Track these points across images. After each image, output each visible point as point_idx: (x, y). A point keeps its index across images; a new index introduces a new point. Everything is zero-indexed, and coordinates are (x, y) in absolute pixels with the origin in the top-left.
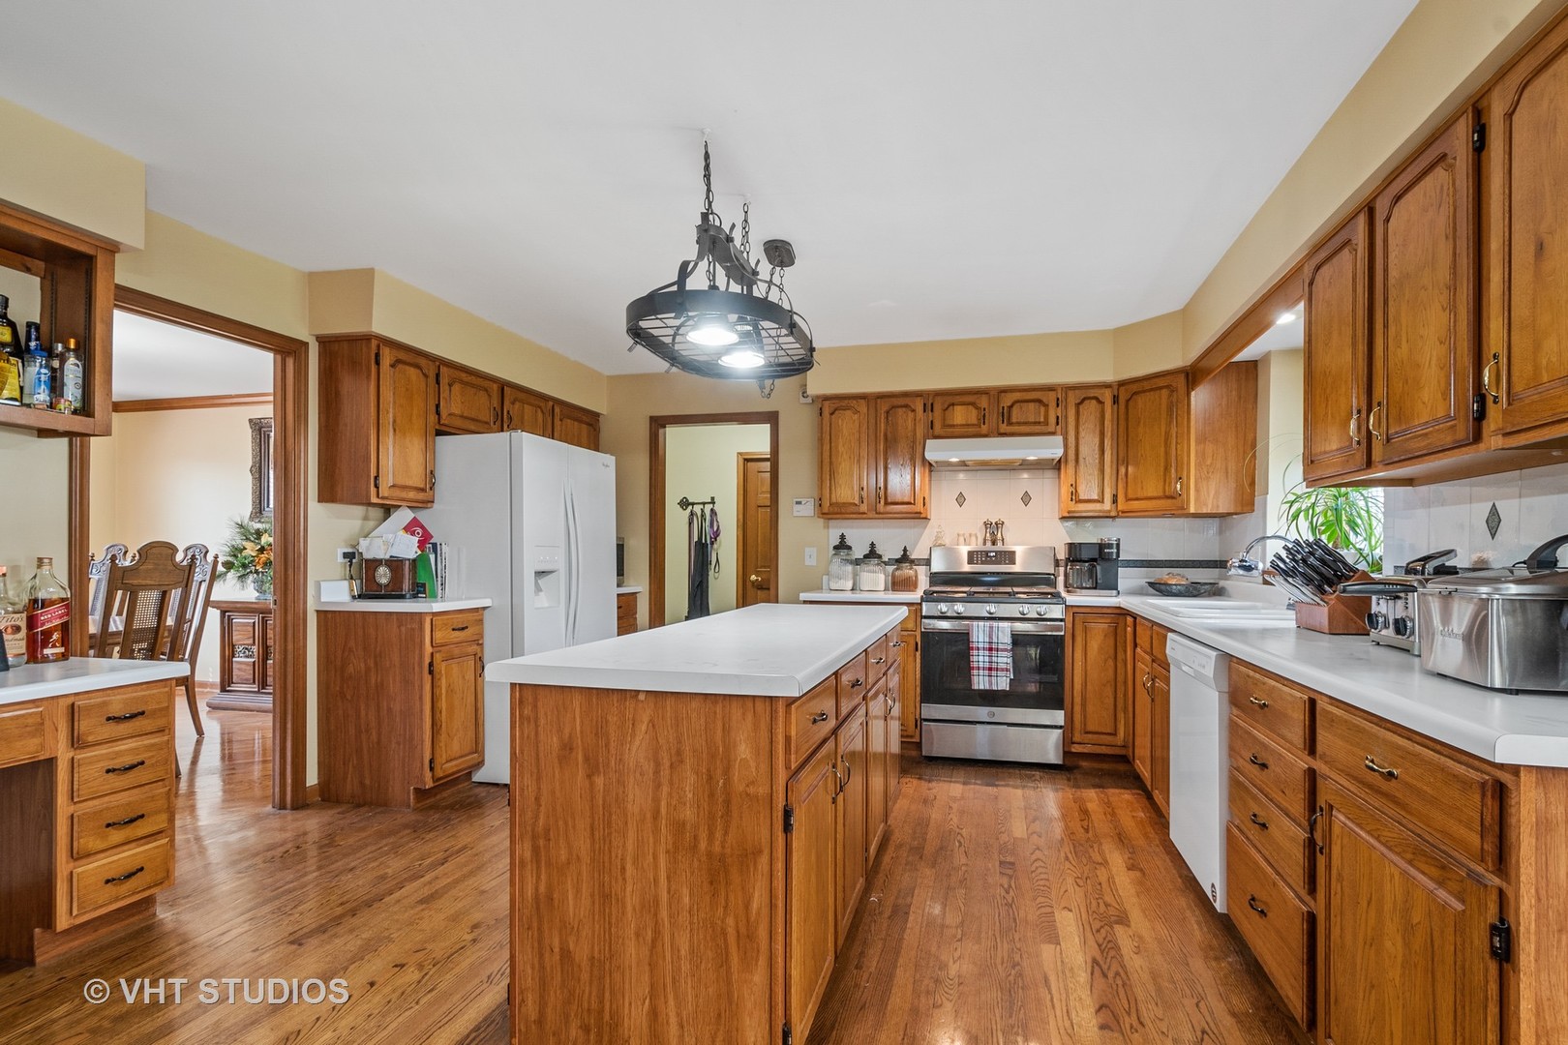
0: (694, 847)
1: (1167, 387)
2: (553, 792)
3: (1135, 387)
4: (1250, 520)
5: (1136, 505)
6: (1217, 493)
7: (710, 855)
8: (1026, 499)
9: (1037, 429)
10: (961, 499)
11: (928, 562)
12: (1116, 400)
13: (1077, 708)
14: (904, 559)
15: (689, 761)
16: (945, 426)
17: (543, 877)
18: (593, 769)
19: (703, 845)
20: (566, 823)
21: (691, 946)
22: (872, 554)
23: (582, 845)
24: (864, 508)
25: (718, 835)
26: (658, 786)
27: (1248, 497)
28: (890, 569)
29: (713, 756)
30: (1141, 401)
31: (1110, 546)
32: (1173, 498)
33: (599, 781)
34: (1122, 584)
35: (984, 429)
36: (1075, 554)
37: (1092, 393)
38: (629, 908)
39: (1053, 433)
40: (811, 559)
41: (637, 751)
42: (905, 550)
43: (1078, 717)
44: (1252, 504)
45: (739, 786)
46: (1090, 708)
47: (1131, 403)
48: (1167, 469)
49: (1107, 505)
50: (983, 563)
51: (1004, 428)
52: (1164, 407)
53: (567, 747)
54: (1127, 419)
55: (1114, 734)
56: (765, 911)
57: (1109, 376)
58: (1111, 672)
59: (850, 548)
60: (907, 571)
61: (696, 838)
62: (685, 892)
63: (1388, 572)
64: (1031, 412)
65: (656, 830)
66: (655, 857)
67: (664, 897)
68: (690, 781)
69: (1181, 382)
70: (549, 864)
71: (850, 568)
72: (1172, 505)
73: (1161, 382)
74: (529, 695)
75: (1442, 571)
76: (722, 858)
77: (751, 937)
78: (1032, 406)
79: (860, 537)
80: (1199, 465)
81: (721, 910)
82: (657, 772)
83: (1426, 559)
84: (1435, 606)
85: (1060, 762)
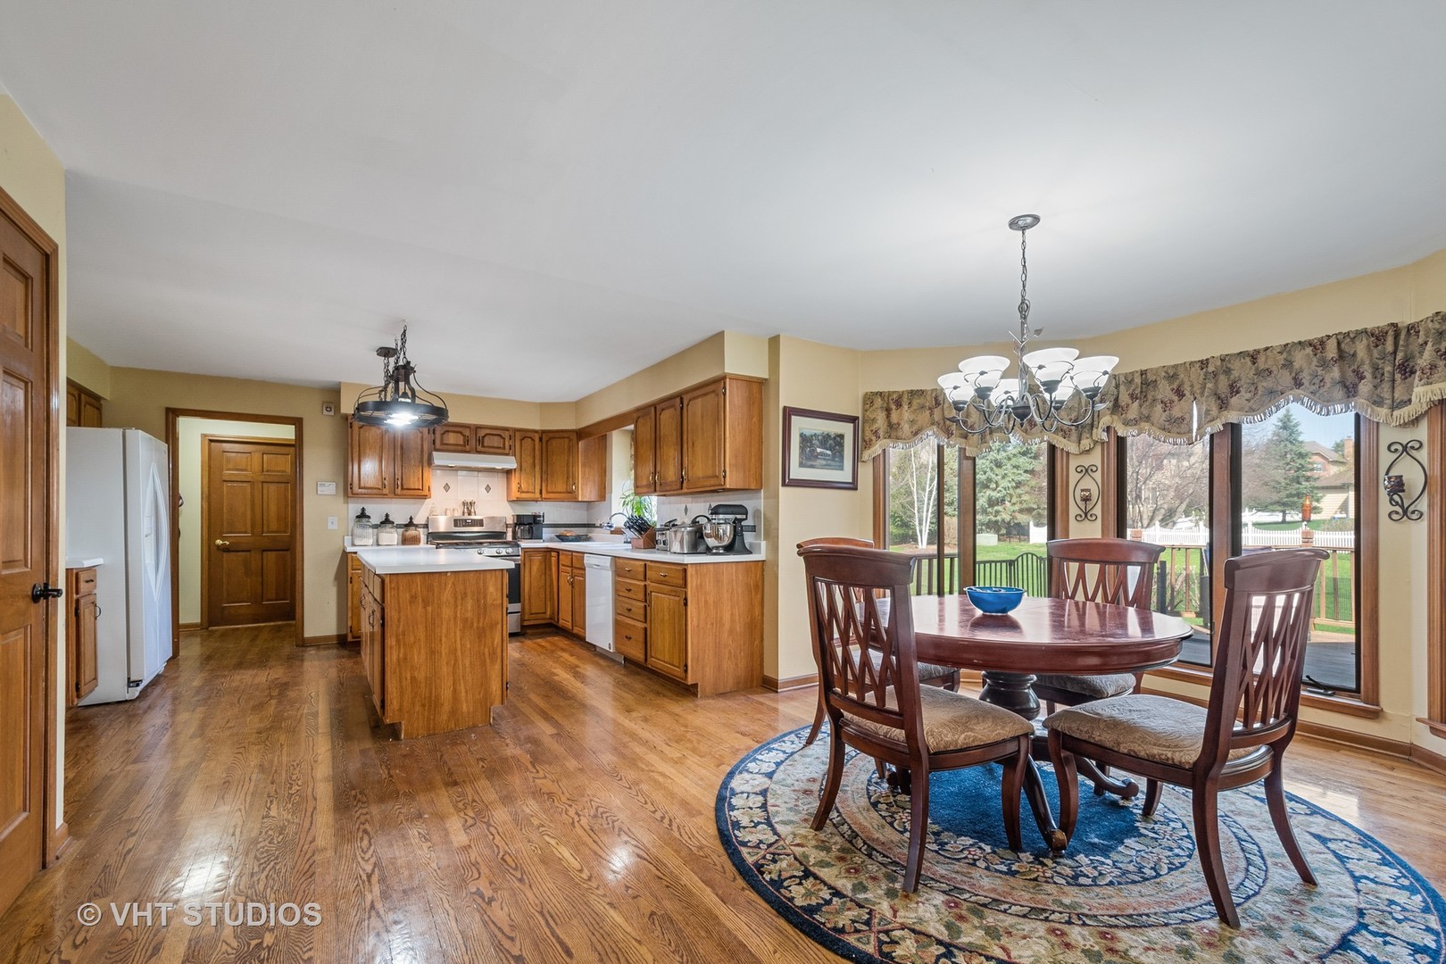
0: (472, 627)
1: (568, 438)
2: (407, 616)
3: (551, 435)
4: (602, 504)
5: (552, 495)
6: (590, 491)
7: (478, 628)
8: (488, 489)
9: (499, 451)
10: (447, 487)
11: (426, 526)
12: (541, 439)
13: (527, 602)
14: (410, 524)
15: (469, 595)
16: (442, 444)
17: (402, 651)
18: (426, 604)
19: (475, 625)
20: (413, 627)
21: (470, 661)
22: (387, 521)
23: (421, 634)
24: (386, 491)
25: (481, 620)
26: (456, 607)
27: (603, 494)
28: (401, 531)
29: (479, 593)
30: (555, 443)
31: (540, 516)
32: (570, 493)
33: (430, 609)
34: (544, 536)
35: (468, 448)
36: (520, 521)
37: (529, 434)
38: (444, 654)
39: (507, 454)
40: (334, 524)
41: (447, 595)
42: (411, 518)
43: (527, 607)
44: (605, 497)
45: (489, 601)
46: (533, 601)
47: (549, 443)
48: (568, 478)
49: (538, 495)
50: (463, 526)
51: (480, 448)
52: (566, 447)
53: (413, 598)
54: (547, 451)
55: (545, 613)
56: (500, 644)
57: (537, 427)
58: (543, 581)
59: (369, 517)
60: (412, 532)
61: (472, 623)
62: (468, 643)
63: (658, 527)
64: (496, 442)
65: (455, 623)
66: (455, 633)
67: (459, 647)
68: (470, 603)
69: (574, 437)
70: (404, 645)
71: (371, 530)
72: (571, 496)
73: (565, 435)
74: (394, 578)
75: (674, 525)
76: (483, 628)
77: (494, 653)
78: (496, 438)
79: (376, 510)
80: (582, 477)
81: (482, 647)
82: (456, 601)
83: (670, 522)
84: (673, 535)
85: (519, 631)
